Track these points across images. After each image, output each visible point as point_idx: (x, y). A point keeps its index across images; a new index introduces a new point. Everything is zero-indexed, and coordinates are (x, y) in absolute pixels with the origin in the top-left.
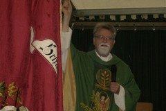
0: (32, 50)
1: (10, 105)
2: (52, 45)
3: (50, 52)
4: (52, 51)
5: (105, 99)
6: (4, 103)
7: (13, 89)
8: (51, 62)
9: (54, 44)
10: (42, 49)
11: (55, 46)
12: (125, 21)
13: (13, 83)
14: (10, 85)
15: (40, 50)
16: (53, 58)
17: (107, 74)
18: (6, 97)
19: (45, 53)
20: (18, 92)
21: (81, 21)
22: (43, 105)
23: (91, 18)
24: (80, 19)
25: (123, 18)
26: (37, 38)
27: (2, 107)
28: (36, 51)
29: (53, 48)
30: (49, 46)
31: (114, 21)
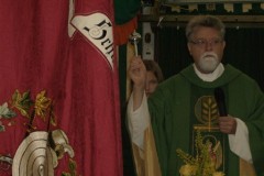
0: (71, 32)
1: (39, 130)
2: (104, 22)
3: (101, 34)
4: (105, 32)
5: (213, 147)
6: (30, 127)
7: (44, 103)
8: (104, 52)
9: (108, 21)
10: (88, 30)
11: (109, 24)
12: (250, 13)
13: (43, 93)
14: (38, 96)
15: (85, 33)
16: (107, 44)
17: (212, 103)
18: (32, 117)
19: (93, 36)
20: (51, 107)
21: (175, 13)
22: (93, 126)
23: (191, 8)
24: (173, 9)
25: (246, 8)
26: (78, 12)
27: (27, 134)
28: (78, 34)
29: (106, 27)
30: (100, 25)
31: (230, 13)
